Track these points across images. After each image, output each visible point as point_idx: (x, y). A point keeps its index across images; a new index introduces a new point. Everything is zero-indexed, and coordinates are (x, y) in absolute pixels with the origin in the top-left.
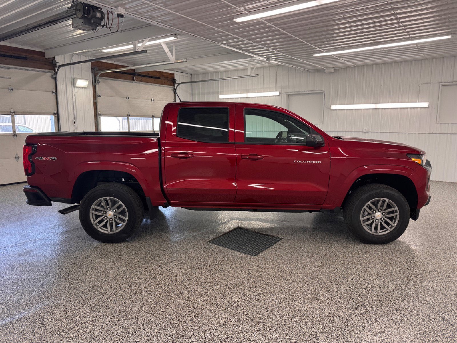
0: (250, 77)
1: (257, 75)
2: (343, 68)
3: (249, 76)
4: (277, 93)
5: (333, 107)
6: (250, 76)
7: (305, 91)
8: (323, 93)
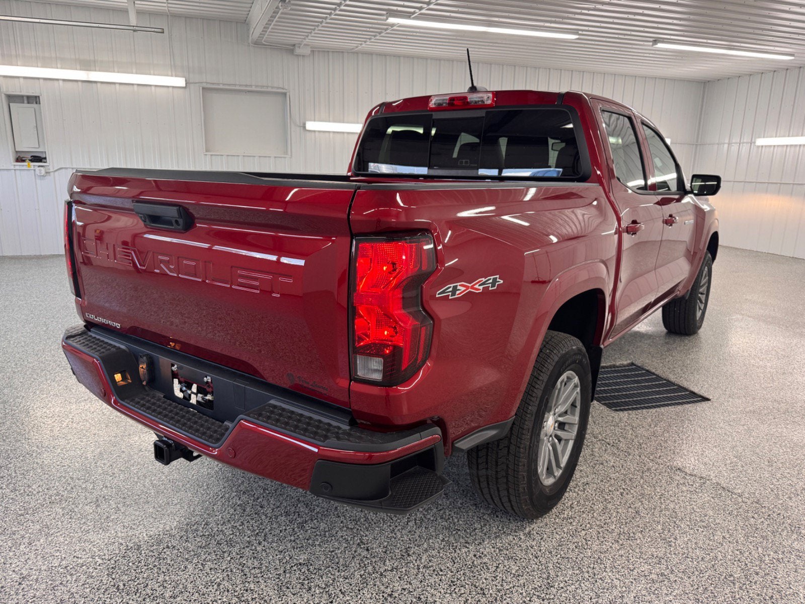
0: (134, 31)
1: (160, 30)
2: (333, 52)
3: (132, 28)
4: (180, 82)
5: (310, 125)
6: (137, 28)
7: (246, 86)
8: (285, 94)
